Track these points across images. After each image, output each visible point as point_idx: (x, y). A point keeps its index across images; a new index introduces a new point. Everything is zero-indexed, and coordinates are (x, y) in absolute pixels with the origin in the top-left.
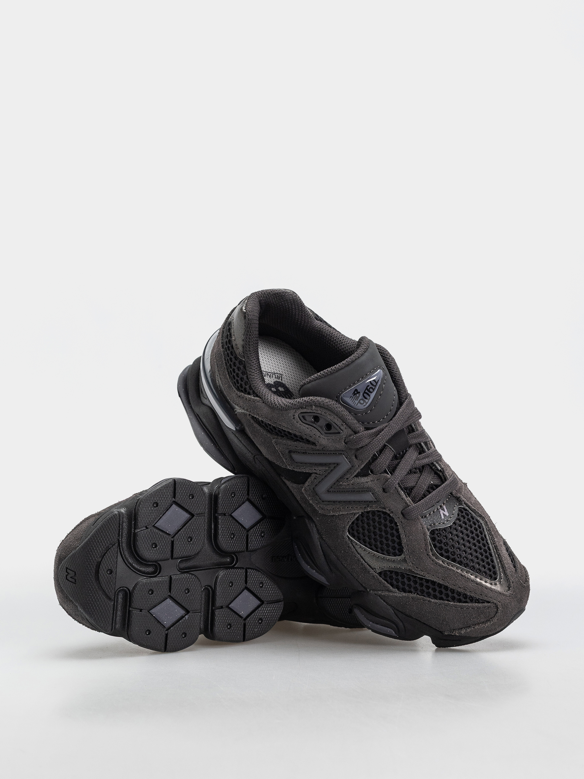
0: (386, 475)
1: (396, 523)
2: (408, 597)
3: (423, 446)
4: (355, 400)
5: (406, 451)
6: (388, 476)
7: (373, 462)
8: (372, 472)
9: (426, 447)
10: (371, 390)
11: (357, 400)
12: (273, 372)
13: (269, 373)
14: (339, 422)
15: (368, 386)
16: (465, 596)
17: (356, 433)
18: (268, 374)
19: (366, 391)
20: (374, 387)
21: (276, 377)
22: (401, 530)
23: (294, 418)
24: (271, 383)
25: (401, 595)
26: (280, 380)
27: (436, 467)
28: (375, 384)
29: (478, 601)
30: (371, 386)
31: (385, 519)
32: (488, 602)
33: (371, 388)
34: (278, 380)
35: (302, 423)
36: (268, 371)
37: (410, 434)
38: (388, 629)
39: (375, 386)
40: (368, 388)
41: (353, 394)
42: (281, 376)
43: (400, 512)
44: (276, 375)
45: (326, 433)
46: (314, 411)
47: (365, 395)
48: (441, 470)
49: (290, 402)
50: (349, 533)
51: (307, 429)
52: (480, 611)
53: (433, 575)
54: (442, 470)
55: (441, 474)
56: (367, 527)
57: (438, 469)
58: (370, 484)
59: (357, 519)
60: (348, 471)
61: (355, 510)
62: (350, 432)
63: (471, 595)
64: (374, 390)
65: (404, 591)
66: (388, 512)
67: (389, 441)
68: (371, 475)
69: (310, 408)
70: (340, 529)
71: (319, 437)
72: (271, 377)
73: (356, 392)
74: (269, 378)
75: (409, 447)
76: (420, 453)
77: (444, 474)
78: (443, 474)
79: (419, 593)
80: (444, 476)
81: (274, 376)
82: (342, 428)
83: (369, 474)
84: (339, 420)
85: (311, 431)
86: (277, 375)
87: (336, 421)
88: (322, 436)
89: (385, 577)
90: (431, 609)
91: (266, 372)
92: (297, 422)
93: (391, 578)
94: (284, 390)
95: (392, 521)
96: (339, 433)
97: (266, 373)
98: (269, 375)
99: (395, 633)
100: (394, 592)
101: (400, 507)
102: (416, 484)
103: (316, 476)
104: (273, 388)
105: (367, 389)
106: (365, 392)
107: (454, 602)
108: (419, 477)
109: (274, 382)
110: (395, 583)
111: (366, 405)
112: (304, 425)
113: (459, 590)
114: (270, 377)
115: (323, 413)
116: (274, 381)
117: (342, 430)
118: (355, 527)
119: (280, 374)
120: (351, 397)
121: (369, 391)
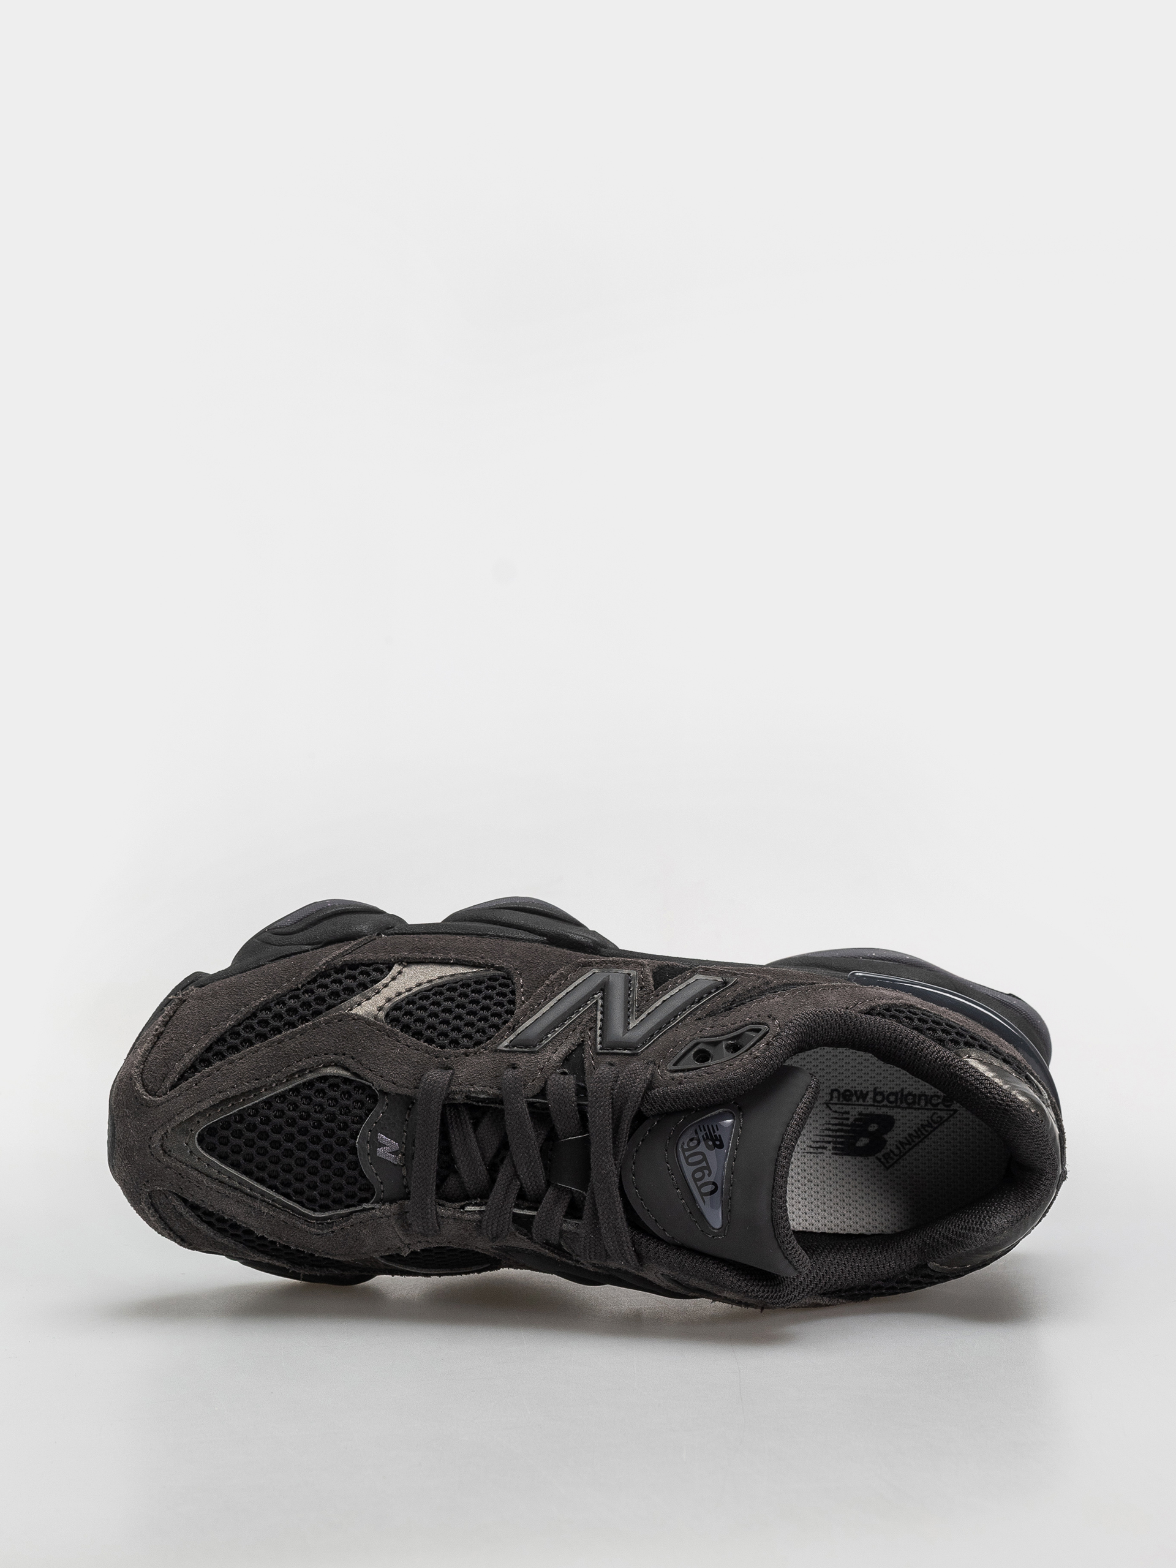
4: (706, 1134)
5: (546, 1166)
6: (531, 1094)
8: (563, 1074)
10: (698, 1175)
11: (703, 1136)
12: (904, 1157)
13: (910, 1149)
15: (710, 1173)
18: (910, 1144)
19: (704, 1164)
20: (699, 1183)
21: (892, 1155)
24: (888, 1136)
26: (880, 1155)
27: (476, 1205)
30: (707, 1178)
33: (703, 1176)
34: (884, 1151)
36: (914, 1150)
39: (699, 1188)
41: (720, 1136)
42: (887, 1165)
44: (896, 1158)
47: (700, 1157)
57: (469, 1205)
64: (696, 1180)
67: (586, 1142)
68: (559, 1068)
72: (900, 1146)
73: (718, 1143)
74: (901, 1140)
75: (547, 1177)
76: (521, 1189)
81: (896, 1151)
86: (894, 1159)
91: (915, 1145)
94: (857, 1145)
97: (913, 1144)
98: (906, 1144)
102: (476, 1137)
104: (876, 1128)
105: (708, 1167)
106: (705, 1159)
108: (483, 1154)
109: (885, 1141)
111: (682, 1147)
114: (901, 1143)
116: (888, 1143)
119: (890, 1166)
120: (718, 1130)
121: (701, 1169)
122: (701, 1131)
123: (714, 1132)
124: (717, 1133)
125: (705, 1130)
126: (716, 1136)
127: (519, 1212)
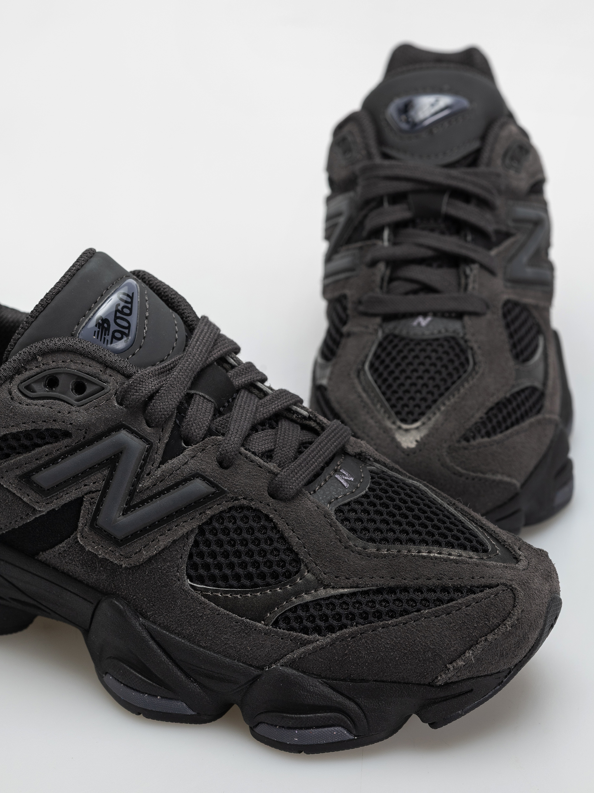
0: (215, 436)
1: (267, 517)
2: (343, 639)
3: (262, 387)
4: (105, 335)
5: (234, 399)
6: (219, 437)
7: (181, 421)
10: (127, 311)
11: (108, 335)
14: (96, 368)
15: (118, 305)
16: (445, 589)
17: (128, 377)
19: (119, 315)
20: (130, 306)
22: (281, 525)
23: (12, 399)
25: (329, 640)
28: (129, 300)
29: (471, 591)
30: (123, 304)
31: (245, 518)
32: (491, 587)
33: (125, 307)
35: (29, 401)
37: (228, 371)
38: (332, 729)
39: (132, 304)
40: (120, 308)
41: (96, 327)
43: (266, 494)
45: (78, 400)
46: (43, 367)
47: (119, 321)
48: (309, 416)
50: (191, 581)
51: (43, 407)
52: (485, 605)
53: (372, 578)
54: (312, 415)
55: (313, 424)
56: (218, 549)
58: (193, 465)
59: (196, 543)
60: (146, 459)
61: (184, 526)
62: (120, 378)
63: (455, 583)
64: (131, 310)
65: (332, 629)
66: (245, 502)
67: (194, 384)
69: (34, 364)
70: (172, 579)
71: (69, 413)
73: (100, 322)
77: (318, 421)
78: (315, 421)
79: (361, 621)
80: (318, 424)
82: (104, 377)
83: (185, 449)
84: (94, 364)
85: (50, 408)
87: (88, 369)
88: (74, 408)
89: (288, 623)
90: (393, 640)
92: (20, 403)
93: (299, 619)
95: (258, 515)
96: (103, 389)
99: (350, 732)
100: (313, 642)
101: (262, 483)
102: (275, 445)
103: (92, 499)
105: (117, 310)
106: (116, 318)
107: (431, 608)
110: (309, 624)
111: (127, 339)
112: (35, 402)
113: (430, 583)
115: (60, 363)
118: (197, 559)
120: (95, 332)
121: (122, 313)
122: (108, 340)
124: (97, 329)
125: (105, 338)
126: (99, 328)
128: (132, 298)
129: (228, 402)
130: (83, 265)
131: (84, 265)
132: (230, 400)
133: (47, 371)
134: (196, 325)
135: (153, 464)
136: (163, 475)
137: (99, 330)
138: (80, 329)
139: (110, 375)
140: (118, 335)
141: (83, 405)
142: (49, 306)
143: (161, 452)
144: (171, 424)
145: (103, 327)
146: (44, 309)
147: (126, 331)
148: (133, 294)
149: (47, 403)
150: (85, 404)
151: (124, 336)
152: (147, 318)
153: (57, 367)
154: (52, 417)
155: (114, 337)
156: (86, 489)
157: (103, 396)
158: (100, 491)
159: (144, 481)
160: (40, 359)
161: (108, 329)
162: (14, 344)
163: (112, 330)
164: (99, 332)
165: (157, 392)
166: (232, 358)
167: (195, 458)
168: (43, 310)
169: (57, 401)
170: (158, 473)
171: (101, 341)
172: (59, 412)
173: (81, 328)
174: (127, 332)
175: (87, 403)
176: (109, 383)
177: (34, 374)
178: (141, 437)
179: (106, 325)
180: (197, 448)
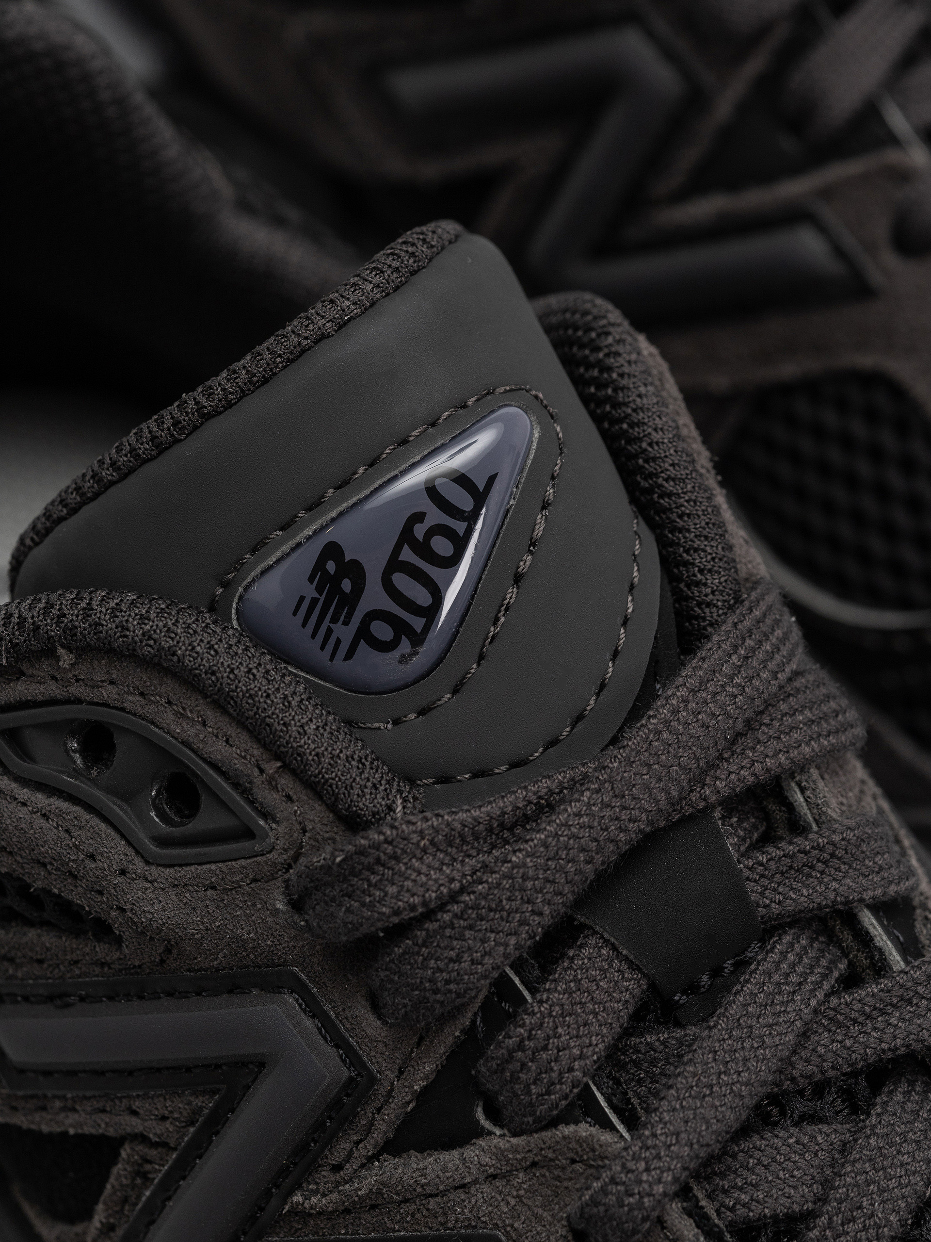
0: (585, 1129)
3: (871, 930)
4: (334, 620)
5: (742, 965)
6: (606, 1137)
8: (494, 1115)
9: (895, 940)
10: (442, 546)
11: (346, 623)
15: (419, 517)
17: (350, 823)
19: (407, 555)
20: (460, 527)
28: (465, 502)
30: (435, 516)
33: (438, 528)
37: (770, 849)
39: (472, 518)
40: (420, 531)
41: (311, 580)
45: (163, 842)
46: (75, 689)
47: (400, 580)
49: (22, 620)
51: (43, 821)
62: (319, 817)
64: (460, 543)
68: (490, 1133)
69: (46, 667)
71: (123, 872)
73: (331, 567)
75: (763, 941)
76: (846, 982)
82: (269, 798)
83: (482, 1133)
85: (67, 831)
87: (218, 750)
88: (138, 864)
96: (248, 833)
102: (822, 1200)
105: (406, 536)
106: (394, 565)
108: (844, 1148)
111: (414, 655)
115: (132, 701)
117: (265, 816)
120: (302, 599)
121: (424, 550)
122: (338, 642)
123: (314, 601)
124: (310, 591)
125: (329, 631)
126: (319, 590)
127: (894, 952)
128: (480, 498)
129: (716, 972)
130: (346, 323)
131: (350, 325)
132: (728, 965)
133: (84, 706)
134: (711, 625)
135: (361, 1141)
136: (379, 1193)
137: (317, 595)
138: (253, 574)
139: (289, 798)
140: (382, 631)
141: (172, 866)
142: (177, 450)
143: (392, 1113)
144: (453, 1033)
145: (336, 588)
146: (159, 454)
147: (418, 623)
148: (492, 480)
149: (60, 814)
150: (181, 865)
151: (403, 637)
152: (518, 579)
153: (118, 705)
154: (67, 864)
155: (363, 634)
156: (135, 1125)
157: (243, 862)
158: (175, 1149)
159: (317, 1183)
160: (66, 658)
161: (351, 601)
162: (43, 531)
163: (365, 605)
164: (314, 602)
165: (429, 914)
166: (803, 790)
167: (498, 1183)
168: (155, 458)
169: (95, 821)
170: (369, 1181)
171: (313, 636)
172: (92, 857)
173: (259, 569)
174: (419, 629)
175: (187, 865)
176: (277, 823)
177: (40, 698)
178: (339, 1042)
179: (346, 585)
180: (516, 1151)
